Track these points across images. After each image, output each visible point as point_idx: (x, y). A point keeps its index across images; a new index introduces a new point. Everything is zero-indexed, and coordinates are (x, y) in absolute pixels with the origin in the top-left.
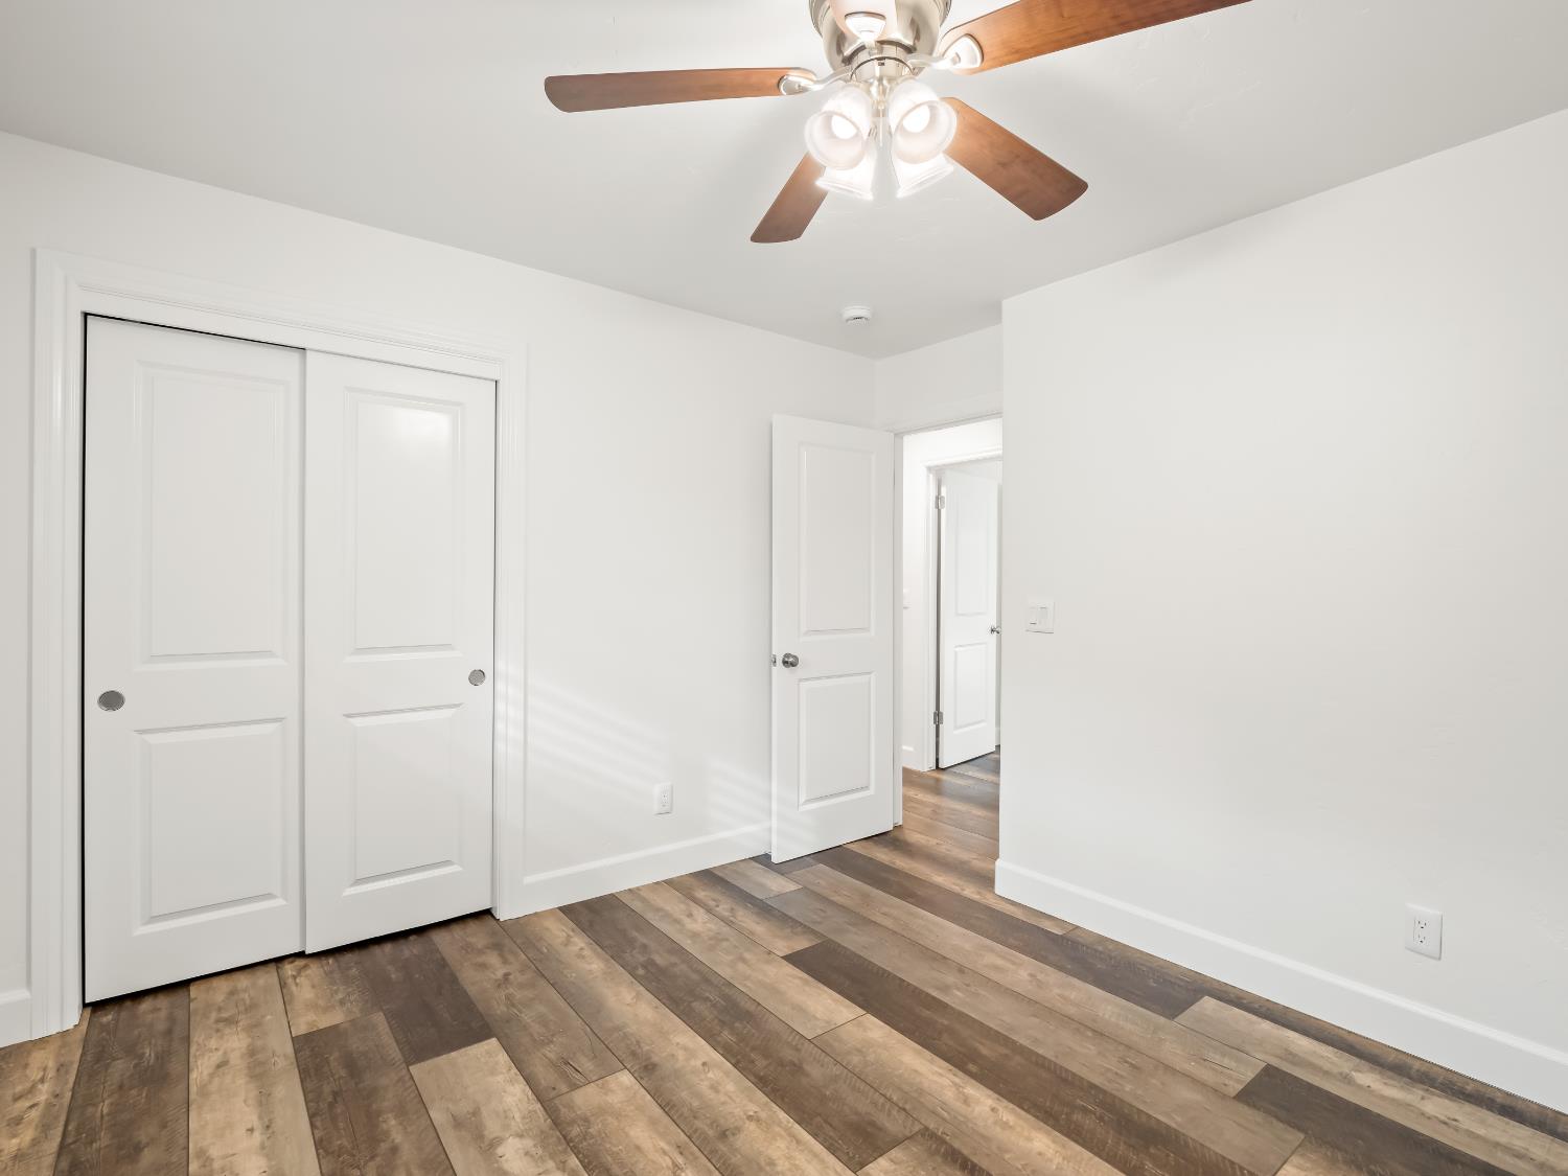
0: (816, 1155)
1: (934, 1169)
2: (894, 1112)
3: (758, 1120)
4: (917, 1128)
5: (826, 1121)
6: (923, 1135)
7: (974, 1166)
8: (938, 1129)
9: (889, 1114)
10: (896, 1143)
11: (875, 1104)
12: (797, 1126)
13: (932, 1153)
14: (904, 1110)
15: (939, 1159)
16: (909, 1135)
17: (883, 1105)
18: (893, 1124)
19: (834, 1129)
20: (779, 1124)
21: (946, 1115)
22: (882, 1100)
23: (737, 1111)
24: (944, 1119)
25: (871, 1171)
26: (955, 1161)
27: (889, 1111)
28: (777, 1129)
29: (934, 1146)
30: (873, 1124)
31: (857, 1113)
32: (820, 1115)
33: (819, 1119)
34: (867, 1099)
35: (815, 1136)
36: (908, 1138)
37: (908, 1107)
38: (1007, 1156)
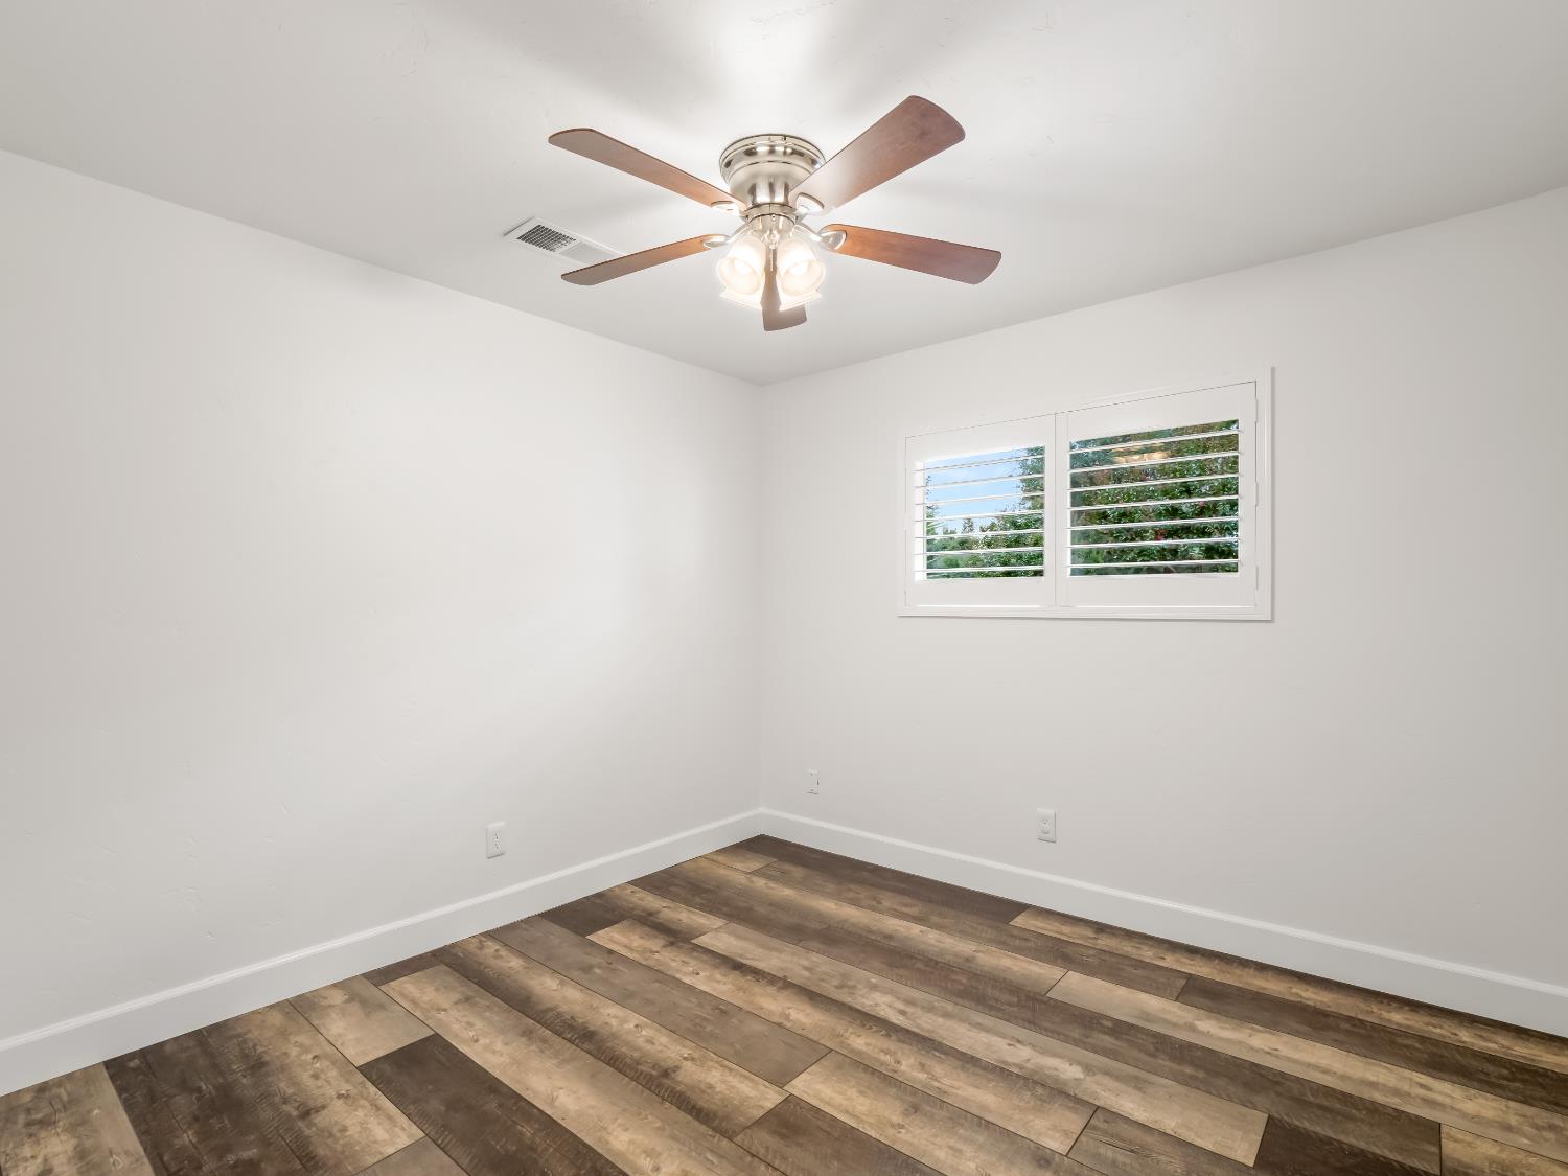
0: (828, 1103)
1: (726, 1106)
2: (762, 1151)
3: (892, 1125)
4: (738, 1139)
5: (828, 1133)
6: (734, 1132)
7: (690, 1114)
8: (719, 1140)
9: (767, 1148)
10: (759, 1122)
11: (784, 1158)
12: (854, 1125)
13: (726, 1118)
14: (753, 1155)
15: (721, 1114)
16: (749, 1131)
17: (775, 1158)
18: (763, 1140)
19: (819, 1128)
20: (871, 1125)
21: (709, 1156)
22: (776, 1164)
23: (918, 1131)
24: (712, 1151)
25: (776, 1096)
26: (707, 1115)
27: (767, 1151)
28: (871, 1120)
29: (724, 1124)
30: (783, 1136)
31: (800, 1145)
32: (837, 1139)
33: (836, 1135)
34: (793, 1162)
35: (834, 1119)
36: (748, 1127)
37: (749, 1159)
38: (659, 1124)
